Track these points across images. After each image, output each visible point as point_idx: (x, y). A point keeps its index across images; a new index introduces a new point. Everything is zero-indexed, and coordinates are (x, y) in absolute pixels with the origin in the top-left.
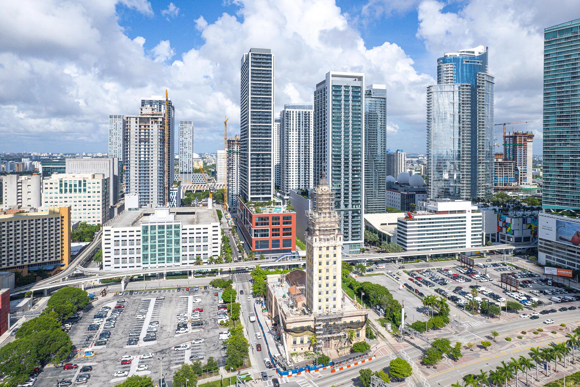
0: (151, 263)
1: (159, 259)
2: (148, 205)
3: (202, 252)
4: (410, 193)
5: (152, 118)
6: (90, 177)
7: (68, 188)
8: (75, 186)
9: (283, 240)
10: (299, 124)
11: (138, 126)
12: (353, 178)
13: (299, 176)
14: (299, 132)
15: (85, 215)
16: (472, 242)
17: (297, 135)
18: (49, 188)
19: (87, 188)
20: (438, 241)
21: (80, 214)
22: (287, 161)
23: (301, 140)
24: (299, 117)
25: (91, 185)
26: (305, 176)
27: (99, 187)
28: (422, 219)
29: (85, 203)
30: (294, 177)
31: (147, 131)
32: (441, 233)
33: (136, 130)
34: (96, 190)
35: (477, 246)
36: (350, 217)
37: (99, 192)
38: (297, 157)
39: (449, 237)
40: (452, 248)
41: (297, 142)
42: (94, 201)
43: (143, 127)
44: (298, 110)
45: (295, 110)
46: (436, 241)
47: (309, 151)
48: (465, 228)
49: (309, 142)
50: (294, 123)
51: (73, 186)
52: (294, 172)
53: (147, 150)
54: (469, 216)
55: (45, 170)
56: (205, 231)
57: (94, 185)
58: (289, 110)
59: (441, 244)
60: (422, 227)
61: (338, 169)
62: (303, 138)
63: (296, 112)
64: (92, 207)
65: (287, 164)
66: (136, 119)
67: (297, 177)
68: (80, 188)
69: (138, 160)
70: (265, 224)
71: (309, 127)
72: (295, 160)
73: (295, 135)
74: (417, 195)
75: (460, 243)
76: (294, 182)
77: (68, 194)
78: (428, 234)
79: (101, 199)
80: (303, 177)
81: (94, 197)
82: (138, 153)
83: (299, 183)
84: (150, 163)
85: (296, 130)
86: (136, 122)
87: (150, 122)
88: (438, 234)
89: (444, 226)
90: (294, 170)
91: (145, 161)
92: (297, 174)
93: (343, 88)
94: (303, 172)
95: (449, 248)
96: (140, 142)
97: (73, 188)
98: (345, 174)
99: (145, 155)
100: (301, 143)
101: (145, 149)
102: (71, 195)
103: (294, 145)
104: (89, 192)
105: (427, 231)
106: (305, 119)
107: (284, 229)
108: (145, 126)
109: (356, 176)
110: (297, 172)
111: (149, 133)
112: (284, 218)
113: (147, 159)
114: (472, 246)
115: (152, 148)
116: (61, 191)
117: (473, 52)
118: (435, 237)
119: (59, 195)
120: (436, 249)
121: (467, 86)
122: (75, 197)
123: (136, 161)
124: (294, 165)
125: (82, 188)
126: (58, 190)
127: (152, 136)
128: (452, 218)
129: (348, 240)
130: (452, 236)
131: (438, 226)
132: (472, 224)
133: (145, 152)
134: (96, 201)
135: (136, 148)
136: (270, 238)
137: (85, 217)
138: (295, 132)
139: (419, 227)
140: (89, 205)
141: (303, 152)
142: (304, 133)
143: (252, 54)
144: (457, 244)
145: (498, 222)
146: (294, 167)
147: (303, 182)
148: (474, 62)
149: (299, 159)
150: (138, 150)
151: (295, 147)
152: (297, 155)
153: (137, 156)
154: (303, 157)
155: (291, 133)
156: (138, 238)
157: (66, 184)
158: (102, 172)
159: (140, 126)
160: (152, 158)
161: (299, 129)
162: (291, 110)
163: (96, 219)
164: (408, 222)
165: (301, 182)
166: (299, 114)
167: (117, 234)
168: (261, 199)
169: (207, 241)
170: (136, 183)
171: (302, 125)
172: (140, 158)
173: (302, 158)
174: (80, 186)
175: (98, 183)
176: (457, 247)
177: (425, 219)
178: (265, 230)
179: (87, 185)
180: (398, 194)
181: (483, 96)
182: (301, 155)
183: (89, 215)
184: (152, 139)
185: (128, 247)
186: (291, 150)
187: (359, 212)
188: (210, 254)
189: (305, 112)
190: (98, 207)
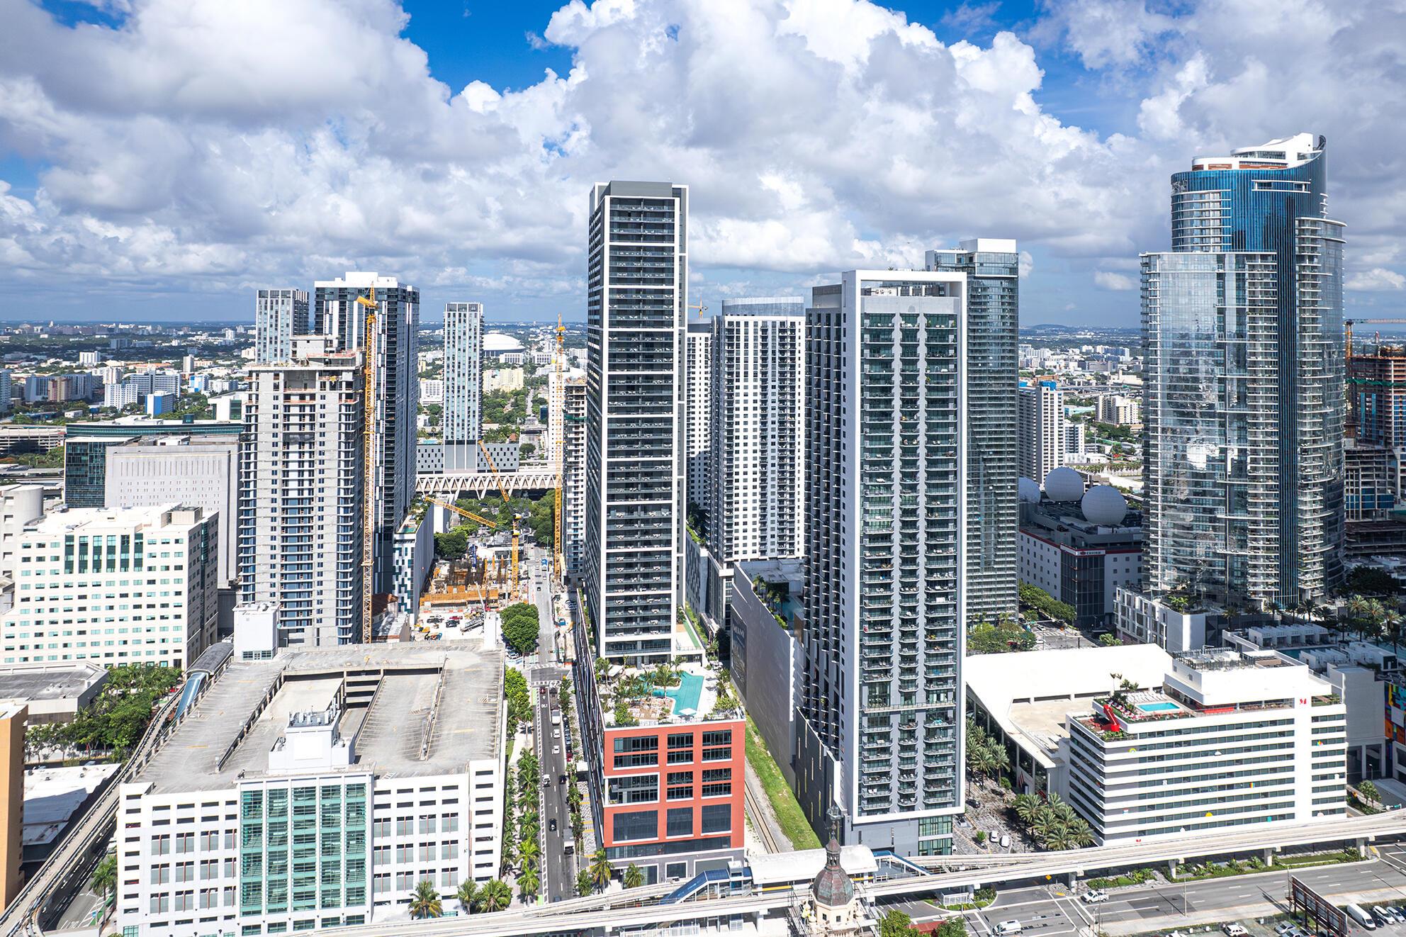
0: (271, 911)
1: (298, 896)
2: (307, 628)
3: (439, 864)
4: (1088, 553)
5: (322, 373)
6: (157, 522)
7: (90, 558)
8: (111, 550)
9: (704, 808)
10: (764, 360)
11: (281, 398)
12: (930, 608)
13: (764, 509)
14: (764, 381)
15: (137, 636)
16: (1315, 802)
17: (759, 390)
18: (33, 559)
19: (145, 556)
20: (1206, 801)
21: (123, 631)
22: (730, 467)
23: (770, 405)
24: (764, 338)
25: (158, 549)
26: (781, 509)
27: (179, 554)
28: (1152, 735)
29: (138, 601)
30: (750, 512)
31: (307, 410)
32: (1213, 777)
33: (276, 407)
34: (172, 562)
35: (1333, 811)
36: (920, 733)
37: (179, 568)
38: (759, 454)
39: (1239, 786)
40: (1248, 821)
41: (759, 412)
42: (166, 594)
43: (295, 400)
44: (760, 319)
45: (751, 319)
46: (1196, 802)
47: (793, 437)
48: (1291, 757)
49: (793, 409)
50: (748, 355)
51: (104, 550)
52: (750, 498)
53: (306, 466)
54: (1303, 716)
55: (74, 449)
56: (450, 795)
57: (166, 548)
58: (734, 319)
59: (1214, 812)
60: (1152, 759)
61: (881, 580)
62: (776, 398)
63: (756, 324)
64: (158, 612)
65: (730, 475)
66: (276, 375)
67: (758, 512)
68: (124, 556)
69: (279, 496)
70: (645, 760)
71: (793, 367)
72: (750, 462)
73: (751, 391)
74: (1109, 558)
75: (1275, 806)
76: (750, 527)
77: (90, 576)
78: (1170, 781)
79: (184, 588)
80: (776, 511)
81: (164, 582)
82: (280, 476)
83: (763, 530)
84: (316, 504)
85: (755, 375)
86: (276, 387)
87: (318, 384)
88: (1204, 778)
89: (1224, 751)
90: (750, 491)
91: (300, 501)
92: (758, 504)
93: (898, 322)
94: (776, 497)
95: (1240, 822)
96: (286, 444)
97: (104, 557)
98: (905, 597)
99: (301, 482)
100: (770, 412)
101: (301, 463)
102: (97, 577)
103: (750, 419)
104: (150, 569)
105: (1170, 769)
106: (783, 345)
107: (706, 774)
108: (302, 397)
109: (941, 601)
110: (758, 497)
111: (312, 417)
112: (706, 738)
113: (306, 494)
114: (1315, 813)
115: (322, 462)
116: (69, 566)
117: (1281, 155)
118: (1196, 790)
119: (64, 578)
120: (1197, 827)
121: (1264, 257)
122: (110, 583)
123: (274, 500)
124: (750, 476)
125: (131, 556)
126: (61, 565)
127: (322, 425)
128: (1248, 725)
129: (911, 808)
130: (1248, 785)
131: (1206, 754)
132: (1314, 743)
133: (301, 473)
134: (172, 594)
135: (275, 463)
136: (661, 804)
137: (138, 642)
138: (751, 383)
139: (1142, 760)
140: (149, 606)
141: (776, 440)
142: (777, 383)
143: (613, 201)
144: (1265, 807)
145: (1388, 709)
146: (750, 484)
147: (776, 525)
148: (1285, 186)
149: (764, 459)
150: (280, 467)
151: (750, 426)
152: (759, 447)
153: (278, 486)
154: (776, 454)
155: (742, 384)
156: (232, 824)
157: (84, 546)
158: (194, 504)
159: (287, 397)
160: (321, 490)
161: (764, 374)
162: (742, 319)
163: (170, 646)
164: (1107, 745)
165: (769, 525)
166: (764, 331)
167: (161, 815)
168: (639, 646)
169: (454, 828)
170: (273, 566)
171: (774, 359)
172: (285, 492)
173: (772, 455)
174: (125, 549)
175: (177, 541)
176: (1264, 819)
177: (1161, 734)
178: (645, 780)
179: (147, 549)
180: (1053, 549)
181: (1314, 286)
182: (769, 447)
183: (150, 636)
184: (322, 434)
185: (197, 855)
186: (741, 434)
187: (950, 714)
188: (465, 867)
189: (782, 324)
190: (178, 611)
